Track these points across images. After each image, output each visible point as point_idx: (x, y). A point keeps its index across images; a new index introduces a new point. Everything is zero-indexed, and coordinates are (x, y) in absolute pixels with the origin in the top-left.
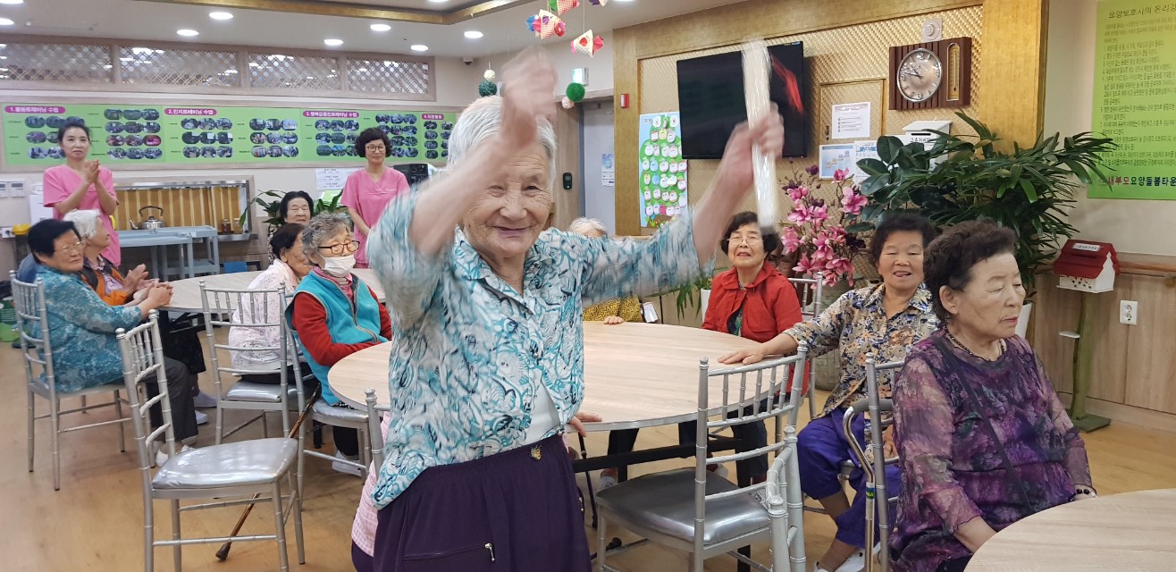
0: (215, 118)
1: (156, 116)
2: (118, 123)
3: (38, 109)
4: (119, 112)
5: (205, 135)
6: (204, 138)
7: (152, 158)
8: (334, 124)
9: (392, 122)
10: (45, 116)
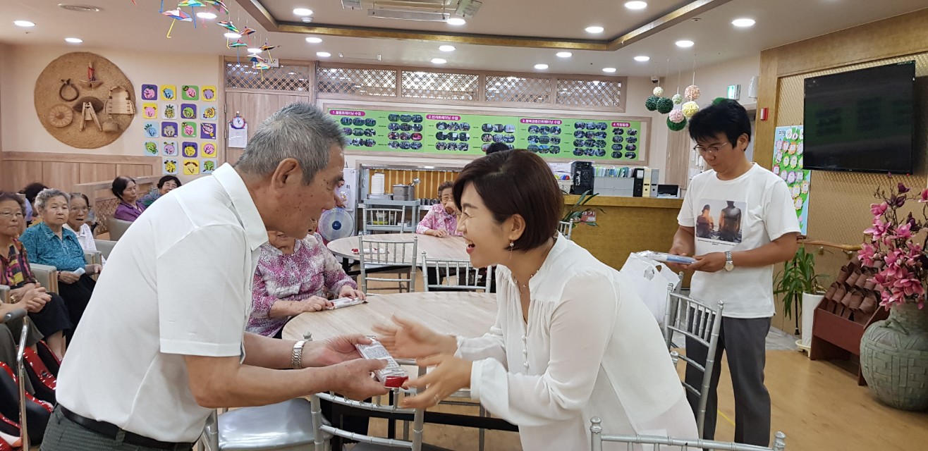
0: (459, 123)
1: (420, 120)
2: (396, 124)
3: (349, 113)
4: (398, 116)
5: (451, 134)
6: (450, 136)
7: (415, 149)
8: (542, 129)
9: (587, 128)
10: (353, 118)
